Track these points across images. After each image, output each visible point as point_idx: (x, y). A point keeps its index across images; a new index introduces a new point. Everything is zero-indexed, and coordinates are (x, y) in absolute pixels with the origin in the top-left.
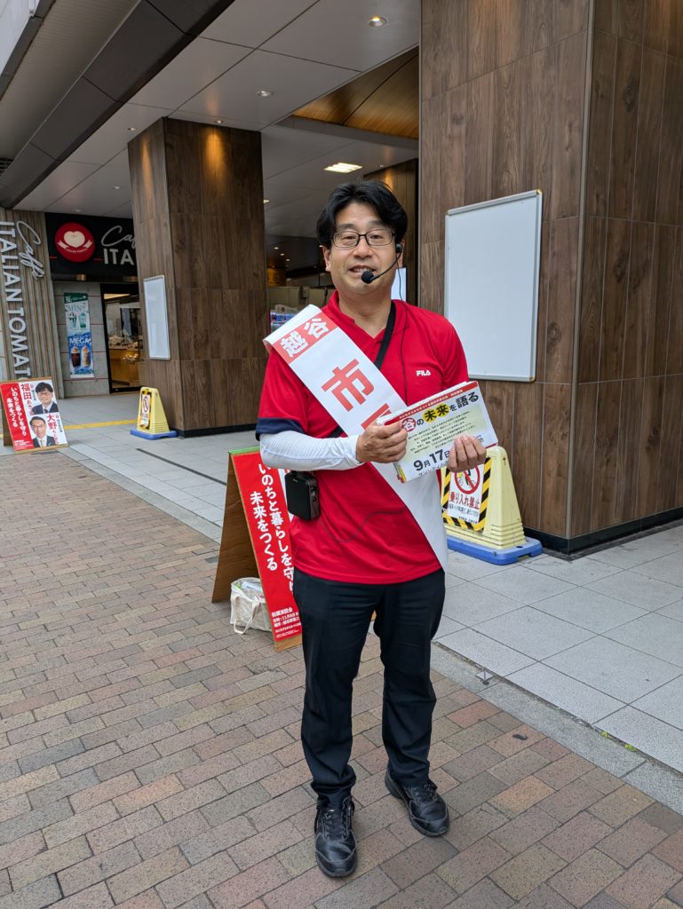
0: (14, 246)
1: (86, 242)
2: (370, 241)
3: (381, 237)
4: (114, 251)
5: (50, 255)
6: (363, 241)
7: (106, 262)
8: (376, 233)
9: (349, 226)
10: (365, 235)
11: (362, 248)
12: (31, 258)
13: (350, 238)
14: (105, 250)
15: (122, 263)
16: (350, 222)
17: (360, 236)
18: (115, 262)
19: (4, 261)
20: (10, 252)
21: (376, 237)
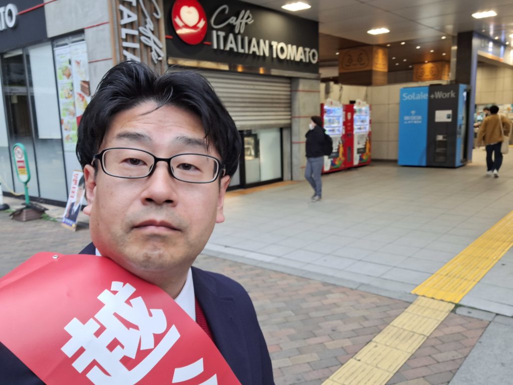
0: (134, 18)
1: (199, 21)
2: (177, 172)
3: (197, 168)
4: (222, 34)
5: (166, 34)
6: (161, 170)
7: (215, 47)
8: (188, 159)
9: (137, 137)
10: (168, 161)
11: (160, 185)
12: (150, 34)
13: (134, 161)
14: (214, 33)
15: (228, 49)
16: (139, 131)
17: (157, 160)
18: (222, 47)
19: (124, 36)
20: (131, 25)
21: (186, 166)
